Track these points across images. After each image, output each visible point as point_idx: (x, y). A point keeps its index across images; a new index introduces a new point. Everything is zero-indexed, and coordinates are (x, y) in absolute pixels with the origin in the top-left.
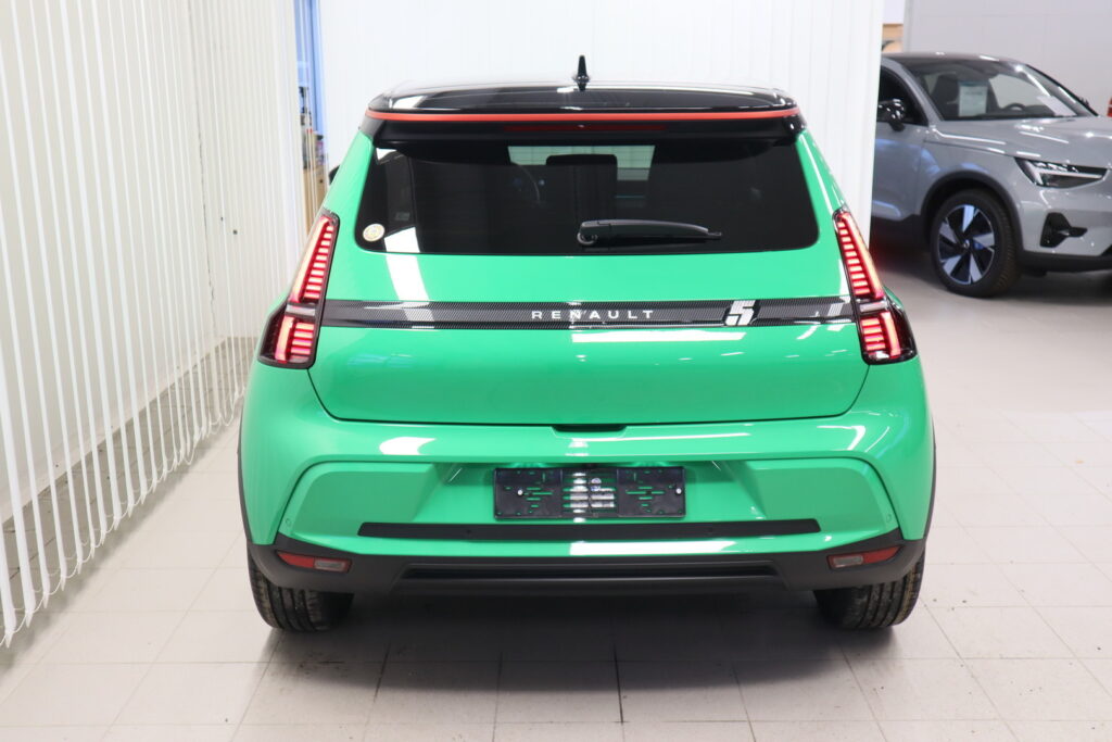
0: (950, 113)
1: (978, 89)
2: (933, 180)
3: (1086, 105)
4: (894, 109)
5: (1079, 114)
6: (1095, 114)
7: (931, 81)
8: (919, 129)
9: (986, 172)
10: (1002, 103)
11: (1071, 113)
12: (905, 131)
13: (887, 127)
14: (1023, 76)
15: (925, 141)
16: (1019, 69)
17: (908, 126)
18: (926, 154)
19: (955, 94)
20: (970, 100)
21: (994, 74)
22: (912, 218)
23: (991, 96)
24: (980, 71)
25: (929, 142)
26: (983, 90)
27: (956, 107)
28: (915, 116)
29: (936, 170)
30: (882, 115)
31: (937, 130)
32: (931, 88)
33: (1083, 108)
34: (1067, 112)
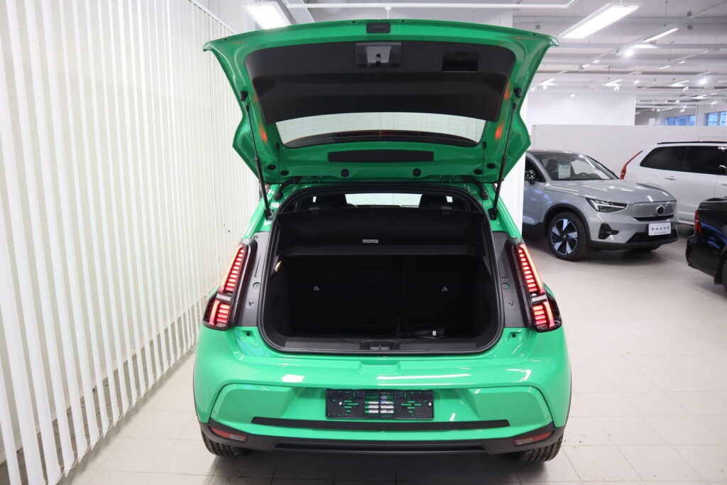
0: (555, 177)
1: (566, 166)
2: (549, 207)
3: (613, 174)
4: (530, 175)
5: (611, 179)
6: (618, 178)
7: (545, 161)
8: (542, 184)
9: (571, 203)
10: (577, 172)
11: (608, 178)
12: (536, 185)
13: (528, 183)
14: (583, 160)
15: (545, 189)
16: (581, 156)
17: (537, 183)
18: (546, 196)
19: (556, 167)
20: (563, 171)
21: (574, 160)
22: (540, 223)
23: (572, 169)
24: (568, 158)
25: (546, 189)
26: (569, 166)
27: (557, 174)
28: (540, 178)
29: (550, 202)
30: (527, 178)
31: (549, 184)
32: (545, 166)
33: (612, 175)
34: (606, 177)
